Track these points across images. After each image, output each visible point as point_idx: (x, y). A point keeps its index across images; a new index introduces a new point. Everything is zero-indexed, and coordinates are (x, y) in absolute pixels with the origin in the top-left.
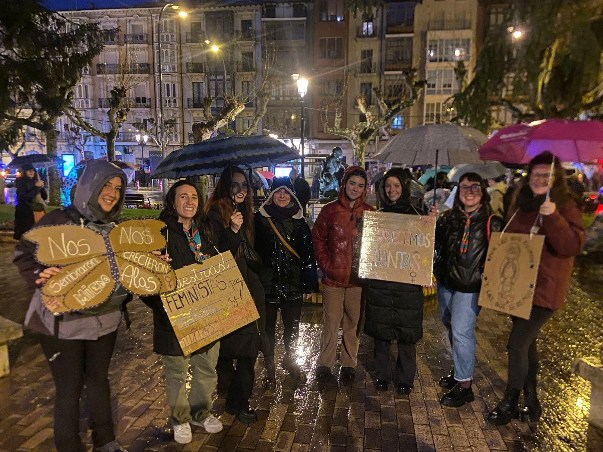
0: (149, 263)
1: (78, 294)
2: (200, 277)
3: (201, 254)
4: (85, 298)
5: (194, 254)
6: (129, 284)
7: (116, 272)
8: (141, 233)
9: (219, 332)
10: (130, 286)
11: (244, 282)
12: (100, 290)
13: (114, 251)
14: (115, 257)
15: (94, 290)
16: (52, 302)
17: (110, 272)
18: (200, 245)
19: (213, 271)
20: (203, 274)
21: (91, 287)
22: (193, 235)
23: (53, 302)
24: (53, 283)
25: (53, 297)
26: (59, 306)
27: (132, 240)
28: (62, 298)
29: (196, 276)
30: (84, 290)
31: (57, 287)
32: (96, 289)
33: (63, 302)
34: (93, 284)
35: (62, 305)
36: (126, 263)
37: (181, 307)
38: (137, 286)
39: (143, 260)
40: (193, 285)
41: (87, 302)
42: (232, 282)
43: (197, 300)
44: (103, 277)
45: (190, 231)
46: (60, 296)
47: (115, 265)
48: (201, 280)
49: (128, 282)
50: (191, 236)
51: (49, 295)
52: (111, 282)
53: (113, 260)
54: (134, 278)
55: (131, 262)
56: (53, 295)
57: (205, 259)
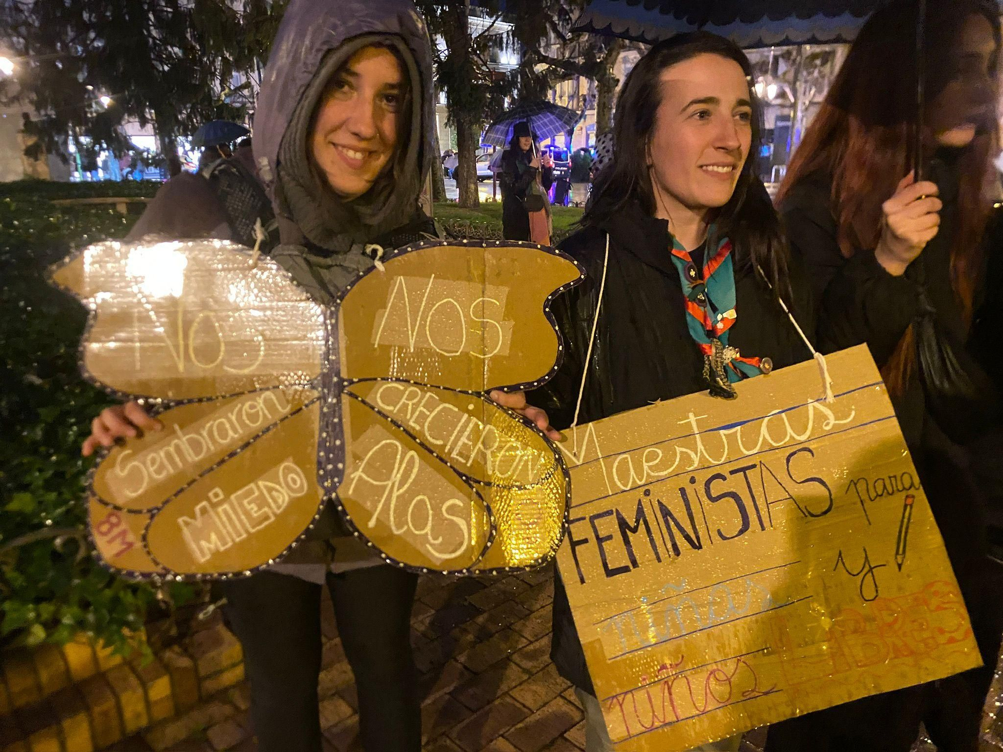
0: (464, 439)
1: (193, 516)
2: (716, 450)
3: (730, 354)
4: (213, 537)
5: (700, 353)
6: (370, 516)
7: (335, 462)
8: (465, 308)
9: (781, 698)
10: (372, 524)
11: (921, 496)
12: (267, 518)
13: (344, 374)
14: (345, 399)
15: (247, 513)
16: (113, 526)
17: (314, 454)
18: (731, 314)
19: (777, 431)
20: (732, 439)
21: (240, 500)
22: (707, 275)
23: (116, 531)
24: (127, 459)
25: (117, 508)
26: (130, 545)
27: (421, 334)
28: (144, 519)
29: (700, 446)
30: (214, 506)
31: (134, 478)
32: (255, 513)
33: (144, 538)
34: (251, 492)
35: (139, 544)
36: (377, 429)
37: (625, 569)
38: (399, 526)
39: (443, 425)
40: (684, 482)
41: (216, 554)
42: (861, 486)
43: (696, 545)
44: (288, 470)
45: (697, 257)
46: (139, 512)
47: (337, 430)
48: (721, 462)
49: (368, 504)
50: (700, 275)
51: (107, 499)
52: (311, 494)
53: (336, 409)
54: (395, 494)
55: (396, 426)
56: (120, 502)
57: (745, 376)
